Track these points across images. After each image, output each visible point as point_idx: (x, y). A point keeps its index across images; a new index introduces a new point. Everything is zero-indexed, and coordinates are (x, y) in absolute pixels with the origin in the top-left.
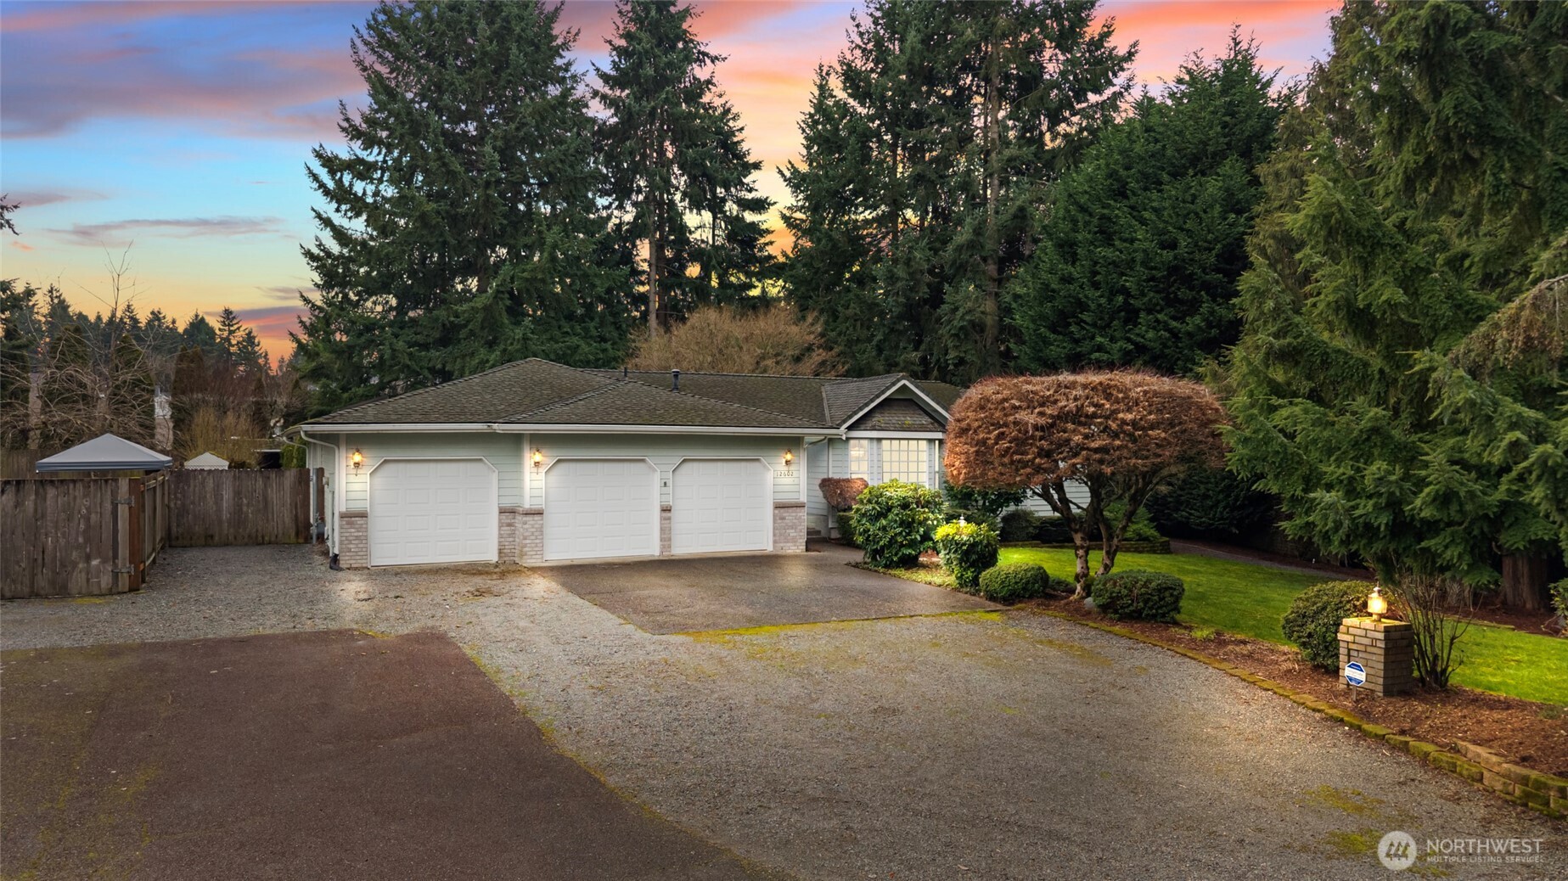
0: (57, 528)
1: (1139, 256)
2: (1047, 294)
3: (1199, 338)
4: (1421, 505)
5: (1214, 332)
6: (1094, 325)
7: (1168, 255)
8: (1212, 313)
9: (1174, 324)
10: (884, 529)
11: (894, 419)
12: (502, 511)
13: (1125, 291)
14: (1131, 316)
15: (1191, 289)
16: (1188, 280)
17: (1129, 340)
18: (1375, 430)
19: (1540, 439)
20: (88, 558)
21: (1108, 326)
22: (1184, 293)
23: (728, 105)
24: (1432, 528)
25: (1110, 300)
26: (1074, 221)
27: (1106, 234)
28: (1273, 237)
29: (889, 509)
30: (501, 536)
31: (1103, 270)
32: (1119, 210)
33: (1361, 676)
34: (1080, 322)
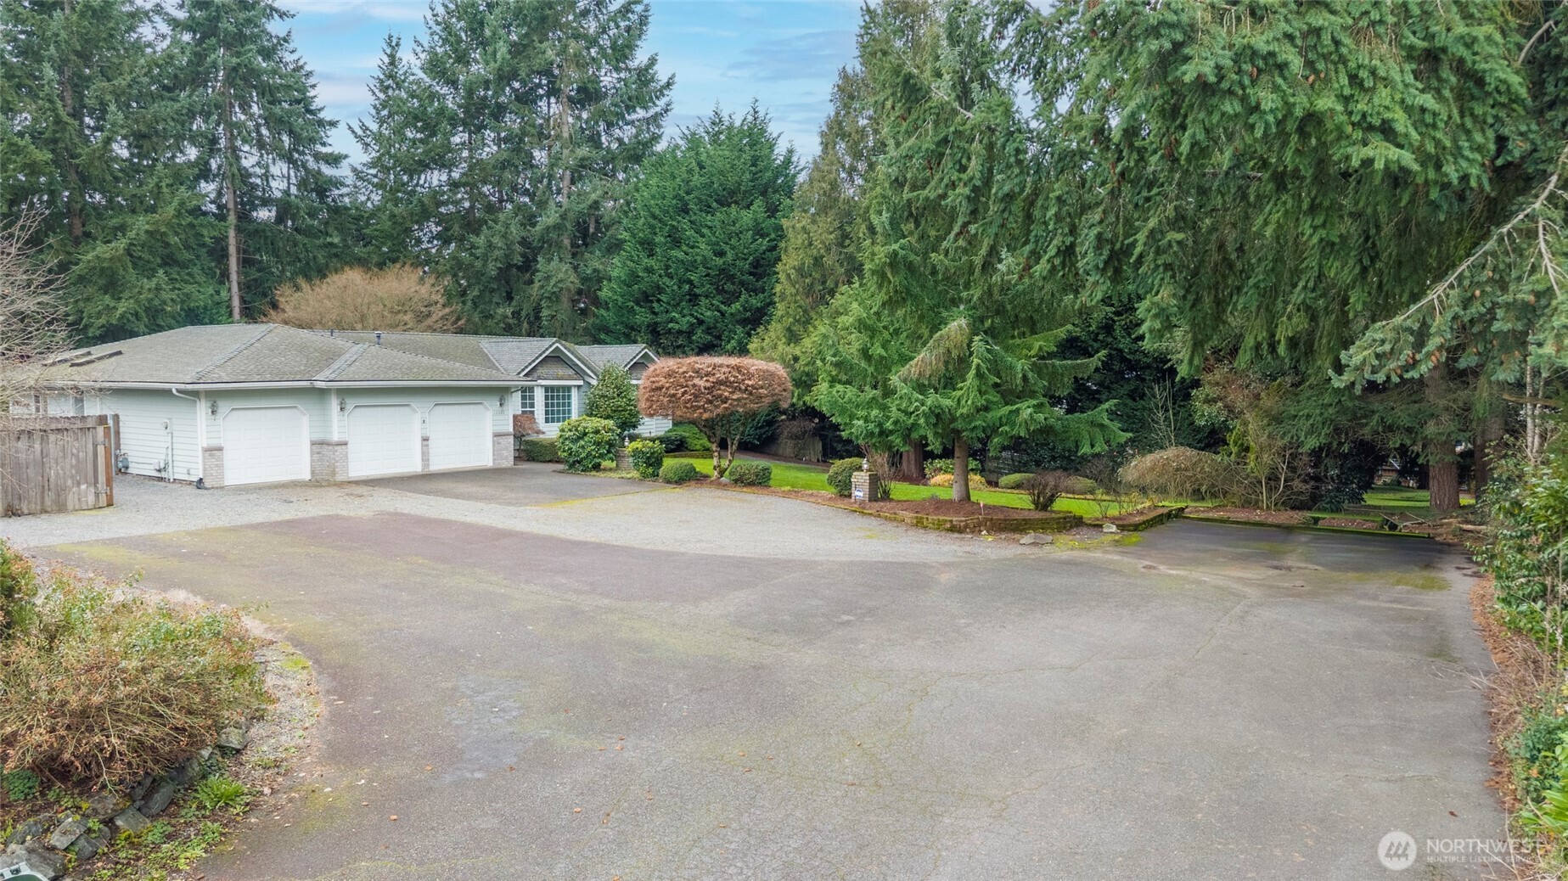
0: (57, 463)
1: (699, 259)
2: (634, 277)
3: (738, 317)
4: (889, 425)
5: (748, 314)
6: (668, 303)
7: (719, 261)
8: (747, 302)
9: (723, 307)
10: (583, 447)
11: (551, 372)
12: (313, 443)
13: (690, 282)
14: (693, 298)
15: (733, 284)
16: (731, 278)
17: (692, 315)
18: (873, 398)
19: (923, 405)
20: (79, 484)
21: (678, 304)
22: (729, 287)
23: (301, 63)
24: (891, 432)
25: (680, 288)
26: (652, 227)
27: (675, 240)
28: (794, 268)
29: (585, 434)
30: (312, 461)
31: (674, 266)
32: (684, 223)
33: (861, 494)
34: (659, 301)
